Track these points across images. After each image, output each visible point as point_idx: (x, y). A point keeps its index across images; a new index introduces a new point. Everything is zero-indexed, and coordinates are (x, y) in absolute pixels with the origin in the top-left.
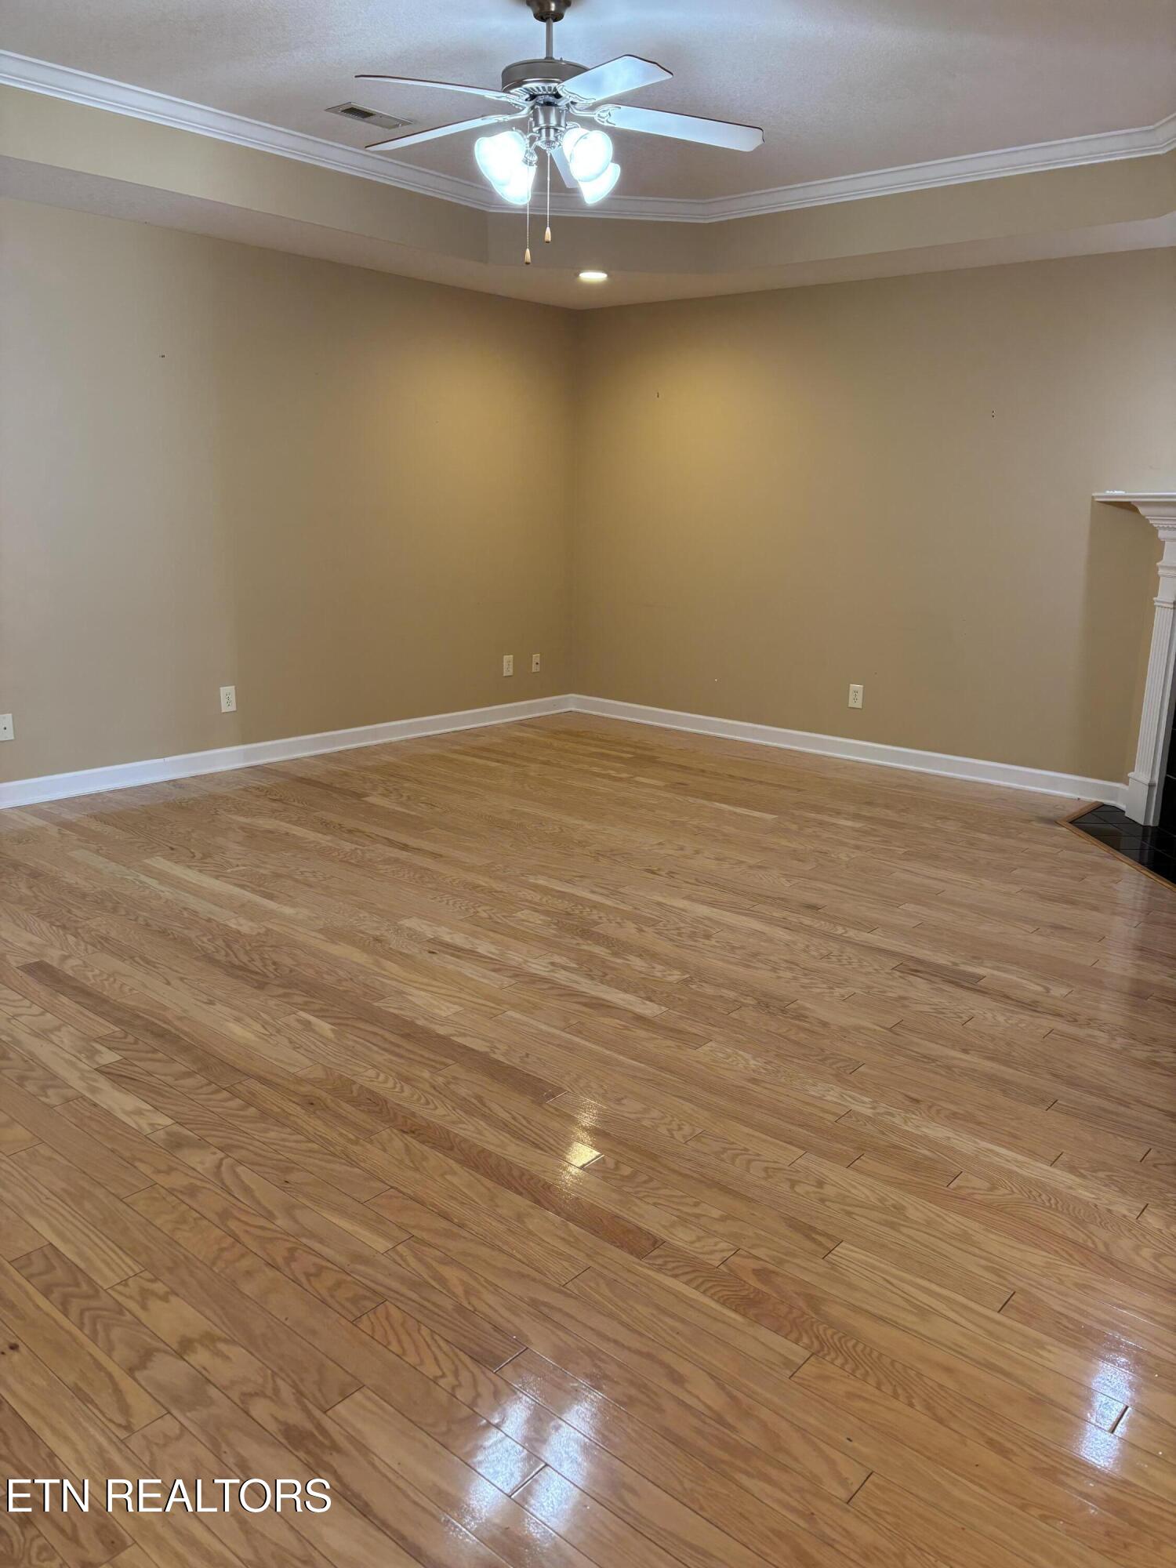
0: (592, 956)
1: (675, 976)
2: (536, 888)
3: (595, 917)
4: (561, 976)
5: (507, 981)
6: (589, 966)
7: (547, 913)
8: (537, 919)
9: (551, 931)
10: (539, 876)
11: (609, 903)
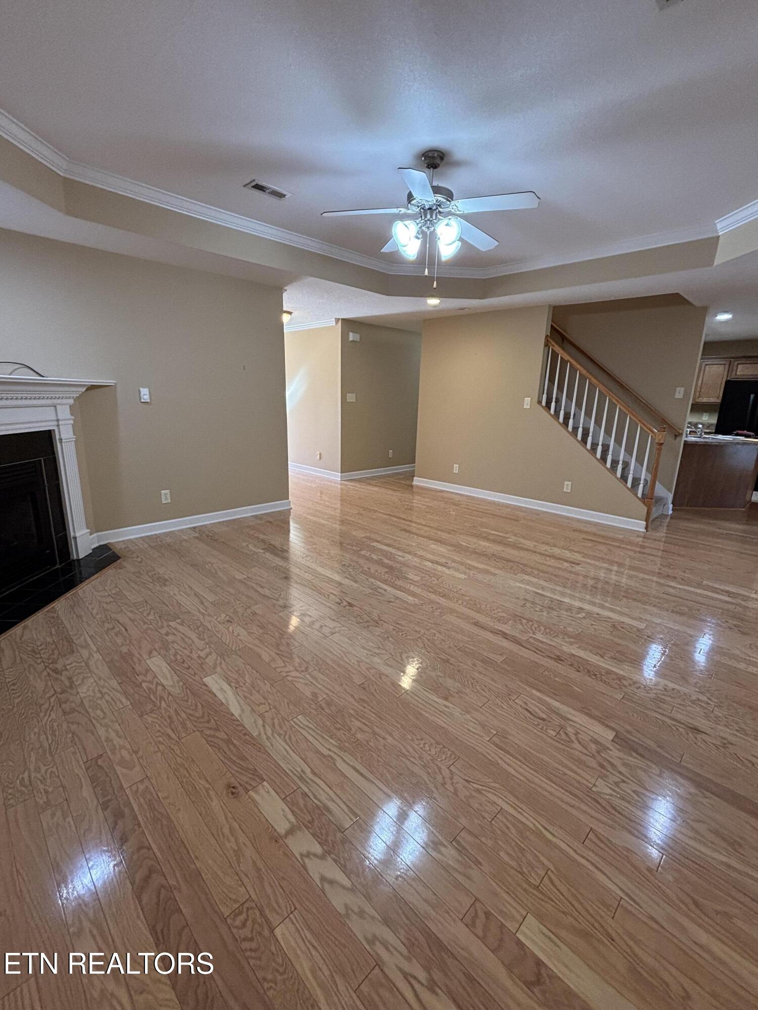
0: (389, 559)
1: (363, 553)
2: (414, 595)
3: (387, 575)
4: (400, 553)
5: (418, 552)
6: (391, 557)
7: (407, 578)
8: (411, 576)
9: (404, 569)
10: (413, 603)
11: (379, 583)
